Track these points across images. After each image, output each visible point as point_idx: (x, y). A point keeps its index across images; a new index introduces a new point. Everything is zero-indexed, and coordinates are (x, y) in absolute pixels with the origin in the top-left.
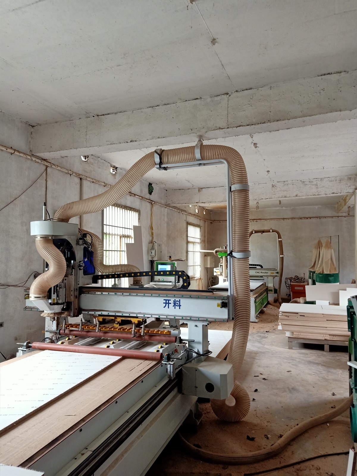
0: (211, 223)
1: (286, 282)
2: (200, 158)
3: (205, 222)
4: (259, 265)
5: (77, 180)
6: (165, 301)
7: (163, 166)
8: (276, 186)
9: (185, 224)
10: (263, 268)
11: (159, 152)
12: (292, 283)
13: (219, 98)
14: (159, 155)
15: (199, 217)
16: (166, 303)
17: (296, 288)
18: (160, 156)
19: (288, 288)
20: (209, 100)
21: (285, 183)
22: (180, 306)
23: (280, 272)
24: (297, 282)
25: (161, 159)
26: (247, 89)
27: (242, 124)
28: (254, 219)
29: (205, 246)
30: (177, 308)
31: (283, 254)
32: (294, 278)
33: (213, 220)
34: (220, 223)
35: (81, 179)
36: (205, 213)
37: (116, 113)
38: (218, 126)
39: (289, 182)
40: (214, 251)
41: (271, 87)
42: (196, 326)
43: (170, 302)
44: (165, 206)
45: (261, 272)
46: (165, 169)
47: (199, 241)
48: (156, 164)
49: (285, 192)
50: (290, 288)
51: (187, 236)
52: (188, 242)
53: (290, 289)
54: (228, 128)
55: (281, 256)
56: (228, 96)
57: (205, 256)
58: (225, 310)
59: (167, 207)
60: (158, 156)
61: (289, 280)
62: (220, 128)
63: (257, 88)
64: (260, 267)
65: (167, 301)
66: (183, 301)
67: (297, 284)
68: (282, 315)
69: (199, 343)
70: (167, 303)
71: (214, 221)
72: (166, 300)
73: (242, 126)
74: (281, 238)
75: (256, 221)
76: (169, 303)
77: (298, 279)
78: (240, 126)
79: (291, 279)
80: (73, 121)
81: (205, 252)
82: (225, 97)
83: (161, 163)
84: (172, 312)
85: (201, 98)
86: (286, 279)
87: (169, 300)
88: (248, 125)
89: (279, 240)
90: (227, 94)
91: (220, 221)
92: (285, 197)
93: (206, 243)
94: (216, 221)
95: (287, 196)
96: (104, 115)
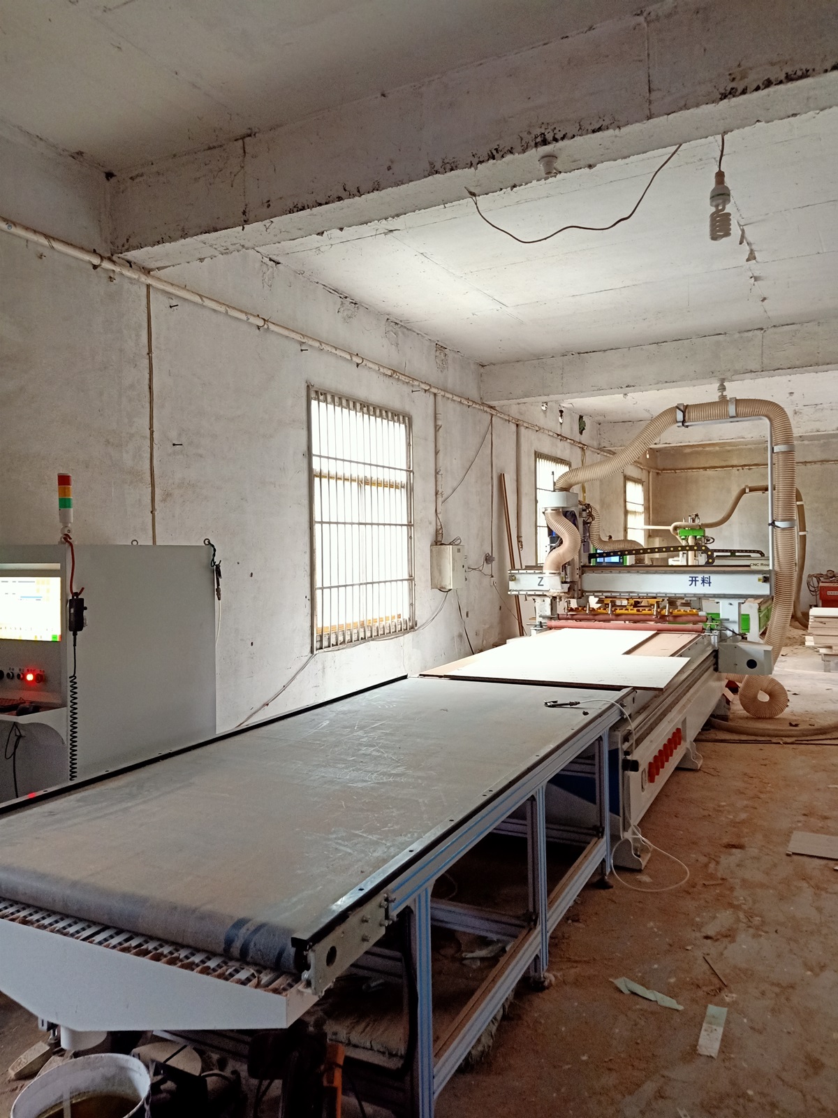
0: (658, 473)
1: (808, 584)
2: (734, 414)
3: (649, 472)
4: (758, 552)
5: (514, 427)
6: (691, 579)
7: (686, 424)
8: (800, 413)
9: (622, 479)
10: (764, 555)
11: (682, 408)
12: (821, 584)
13: (750, 334)
14: (682, 411)
15: (641, 464)
16: (692, 581)
17: (829, 593)
18: (684, 413)
19: (814, 593)
20: (737, 335)
21: (818, 407)
22: (710, 583)
23: (800, 563)
24: (831, 582)
25: (684, 416)
26: (787, 325)
27: (781, 367)
28: (745, 465)
29: (649, 518)
30: (707, 585)
31: (805, 531)
32: (826, 575)
33: (662, 468)
34: (676, 474)
35: (517, 425)
36: (648, 456)
37: (605, 351)
38: (749, 368)
39: (824, 406)
40: (671, 528)
41: (819, 323)
42: (731, 604)
43: (697, 579)
44: (599, 451)
45: (762, 564)
46: (687, 427)
47: (641, 509)
48: (677, 422)
49: (818, 423)
50: (818, 593)
51: (625, 501)
52: (626, 512)
53: (818, 596)
54: (762, 371)
55: (801, 533)
56: (762, 332)
57: (650, 536)
58: (767, 586)
59: (602, 453)
60: (682, 413)
61: (815, 579)
62: (751, 371)
63: (802, 323)
64: (759, 555)
65: (694, 579)
66: (714, 578)
67: (831, 585)
68: (815, 621)
69: (734, 622)
70: (694, 580)
71: (664, 470)
72: (692, 577)
73: (782, 369)
74: (802, 501)
75: (750, 469)
76: (696, 581)
77: (834, 576)
78: (779, 369)
79: (819, 577)
80: (544, 360)
81: (649, 530)
82: (759, 332)
83: (684, 422)
84: (700, 589)
85: (725, 334)
86: (810, 576)
87: (695, 578)
88: (789, 368)
89: (798, 503)
90: (762, 329)
91: (675, 470)
92: (818, 431)
93: (651, 512)
94: (667, 470)
95: (821, 429)
96: (587, 353)
